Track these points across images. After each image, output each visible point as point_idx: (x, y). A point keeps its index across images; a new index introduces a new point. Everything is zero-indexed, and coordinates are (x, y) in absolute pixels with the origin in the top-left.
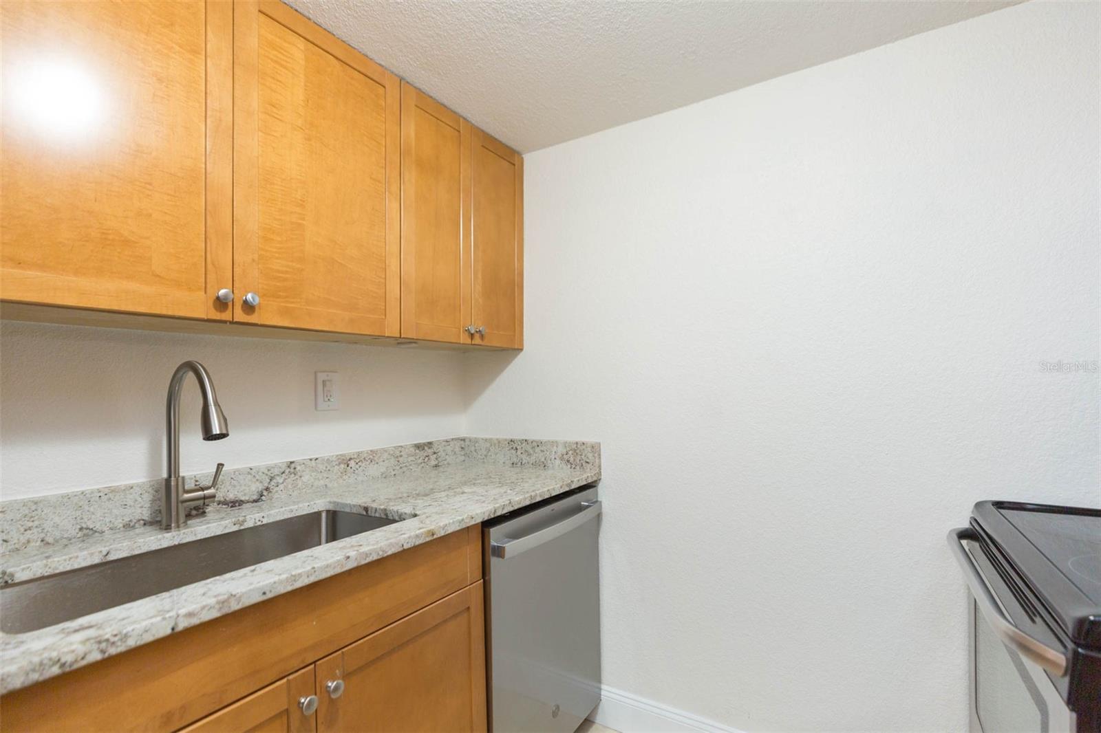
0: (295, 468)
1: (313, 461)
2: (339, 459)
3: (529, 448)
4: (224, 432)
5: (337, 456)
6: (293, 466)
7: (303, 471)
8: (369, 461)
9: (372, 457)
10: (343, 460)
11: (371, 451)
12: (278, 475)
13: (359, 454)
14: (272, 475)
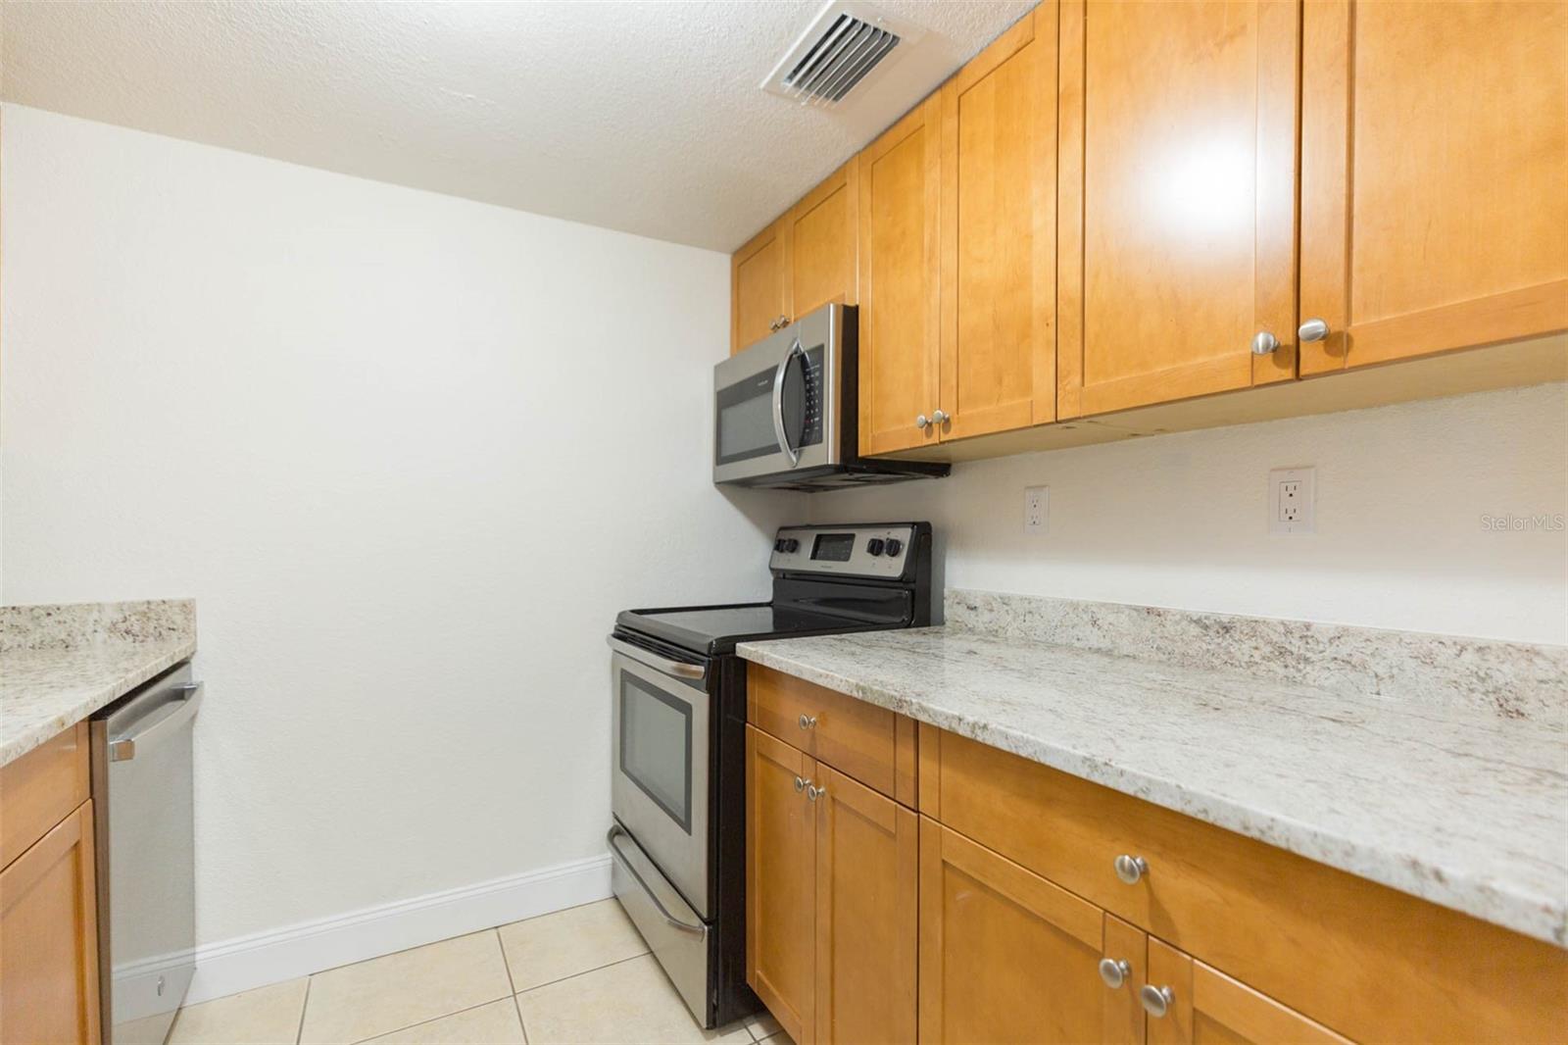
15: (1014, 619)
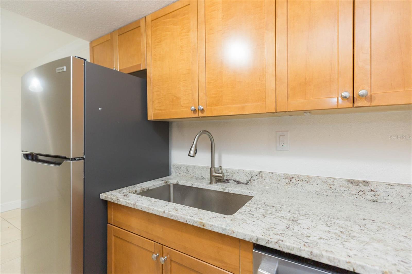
0: (262, 175)
1: (271, 174)
2: (285, 176)
5: (284, 174)
6: (261, 173)
7: (266, 177)
8: (306, 182)
9: (309, 180)
10: (288, 177)
11: (308, 176)
12: (254, 176)
13: (298, 176)
14: (252, 175)
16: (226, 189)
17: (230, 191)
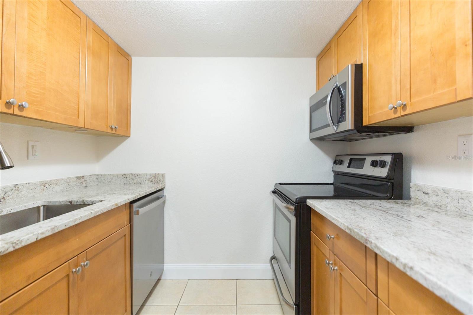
0: (18, 188)
1: (28, 184)
2: (40, 183)
3: (133, 177)
4: (12, 165)
5: (40, 182)
6: (17, 186)
7: (22, 189)
8: (55, 184)
9: (56, 182)
10: (43, 183)
11: (56, 180)
12: (9, 191)
13: (50, 181)
14: (6, 191)
15: (452, 201)
16: (3, 211)
17: (9, 211)
